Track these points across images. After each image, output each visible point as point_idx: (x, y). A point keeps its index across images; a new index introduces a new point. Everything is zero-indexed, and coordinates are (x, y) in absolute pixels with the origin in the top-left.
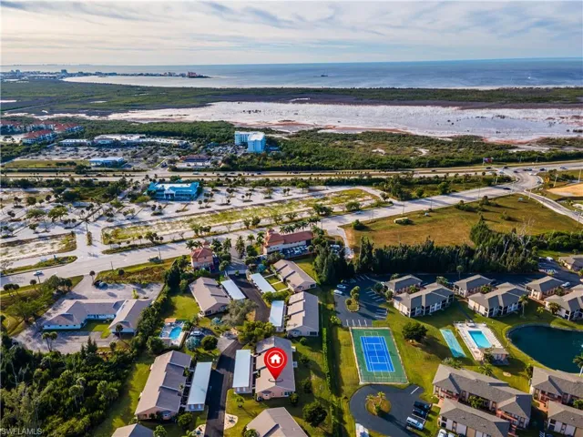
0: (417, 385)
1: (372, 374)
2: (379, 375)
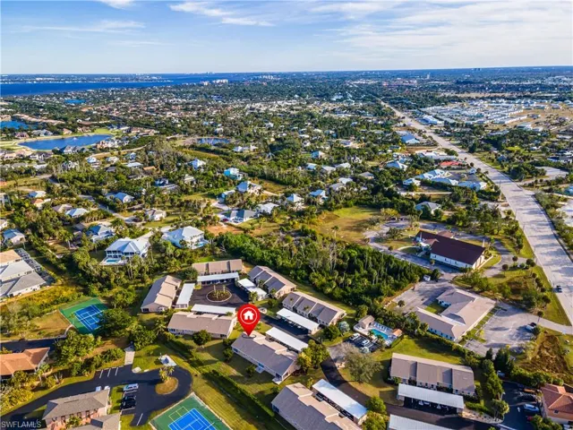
0: (140, 424)
1: (189, 408)
2: (182, 412)
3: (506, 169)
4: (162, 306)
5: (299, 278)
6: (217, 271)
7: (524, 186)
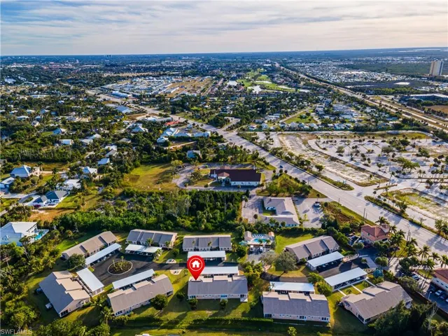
3: (207, 121)
4: (82, 300)
5: (170, 227)
6: (96, 249)
7: (227, 130)
